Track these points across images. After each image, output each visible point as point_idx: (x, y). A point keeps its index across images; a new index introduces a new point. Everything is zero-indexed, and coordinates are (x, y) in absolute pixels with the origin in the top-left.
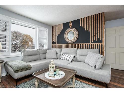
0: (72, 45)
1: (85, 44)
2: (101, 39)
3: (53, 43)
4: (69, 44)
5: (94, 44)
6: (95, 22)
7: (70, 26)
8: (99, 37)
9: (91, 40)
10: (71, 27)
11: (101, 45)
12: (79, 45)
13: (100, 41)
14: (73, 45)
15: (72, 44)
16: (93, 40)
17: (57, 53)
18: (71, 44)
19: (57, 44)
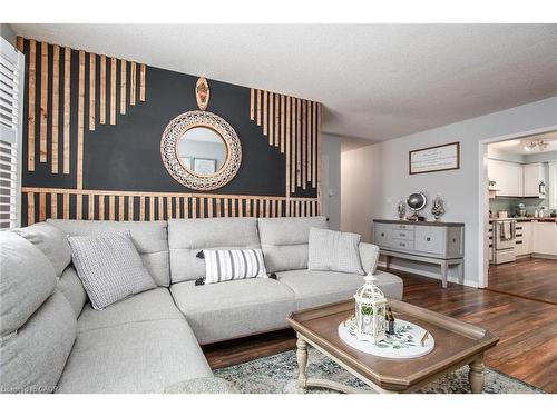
0: (210, 201)
1: (268, 199)
2: (314, 185)
4: (190, 195)
5: (298, 200)
6: (299, 122)
7: (199, 100)
8: (309, 179)
9: (287, 184)
10: (203, 105)
11: (313, 204)
12: (244, 201)
13: (311, 192)
14: (218, 202)
15: (210, 197)
16: (293, 186)
18: (206, 195)
19: (91, 193)
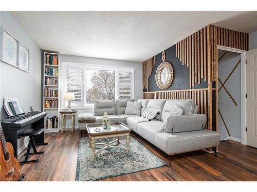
1: (182, 91)
2: (205, 80)
3: (145, 90)
5: (195, 90)
6: (196, 46)
7: (163, 59)
8: (202, 77)
9: (190, 82)
11: (205, 92)
12: (174, 93)
14: (164, 93)
16: (193, 83)
17: (142, 107)
